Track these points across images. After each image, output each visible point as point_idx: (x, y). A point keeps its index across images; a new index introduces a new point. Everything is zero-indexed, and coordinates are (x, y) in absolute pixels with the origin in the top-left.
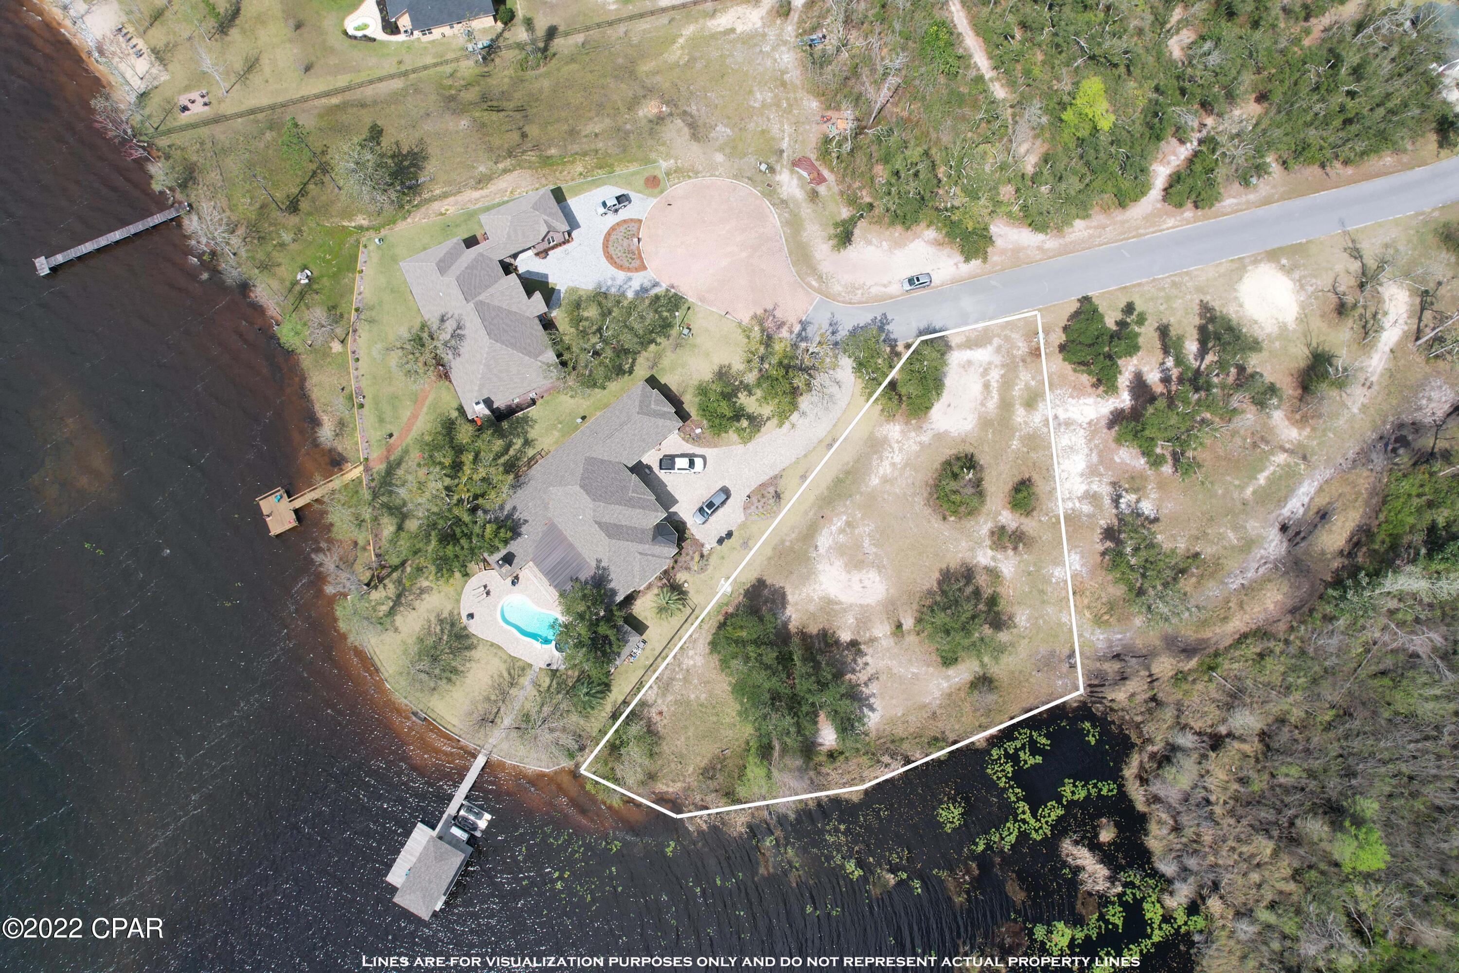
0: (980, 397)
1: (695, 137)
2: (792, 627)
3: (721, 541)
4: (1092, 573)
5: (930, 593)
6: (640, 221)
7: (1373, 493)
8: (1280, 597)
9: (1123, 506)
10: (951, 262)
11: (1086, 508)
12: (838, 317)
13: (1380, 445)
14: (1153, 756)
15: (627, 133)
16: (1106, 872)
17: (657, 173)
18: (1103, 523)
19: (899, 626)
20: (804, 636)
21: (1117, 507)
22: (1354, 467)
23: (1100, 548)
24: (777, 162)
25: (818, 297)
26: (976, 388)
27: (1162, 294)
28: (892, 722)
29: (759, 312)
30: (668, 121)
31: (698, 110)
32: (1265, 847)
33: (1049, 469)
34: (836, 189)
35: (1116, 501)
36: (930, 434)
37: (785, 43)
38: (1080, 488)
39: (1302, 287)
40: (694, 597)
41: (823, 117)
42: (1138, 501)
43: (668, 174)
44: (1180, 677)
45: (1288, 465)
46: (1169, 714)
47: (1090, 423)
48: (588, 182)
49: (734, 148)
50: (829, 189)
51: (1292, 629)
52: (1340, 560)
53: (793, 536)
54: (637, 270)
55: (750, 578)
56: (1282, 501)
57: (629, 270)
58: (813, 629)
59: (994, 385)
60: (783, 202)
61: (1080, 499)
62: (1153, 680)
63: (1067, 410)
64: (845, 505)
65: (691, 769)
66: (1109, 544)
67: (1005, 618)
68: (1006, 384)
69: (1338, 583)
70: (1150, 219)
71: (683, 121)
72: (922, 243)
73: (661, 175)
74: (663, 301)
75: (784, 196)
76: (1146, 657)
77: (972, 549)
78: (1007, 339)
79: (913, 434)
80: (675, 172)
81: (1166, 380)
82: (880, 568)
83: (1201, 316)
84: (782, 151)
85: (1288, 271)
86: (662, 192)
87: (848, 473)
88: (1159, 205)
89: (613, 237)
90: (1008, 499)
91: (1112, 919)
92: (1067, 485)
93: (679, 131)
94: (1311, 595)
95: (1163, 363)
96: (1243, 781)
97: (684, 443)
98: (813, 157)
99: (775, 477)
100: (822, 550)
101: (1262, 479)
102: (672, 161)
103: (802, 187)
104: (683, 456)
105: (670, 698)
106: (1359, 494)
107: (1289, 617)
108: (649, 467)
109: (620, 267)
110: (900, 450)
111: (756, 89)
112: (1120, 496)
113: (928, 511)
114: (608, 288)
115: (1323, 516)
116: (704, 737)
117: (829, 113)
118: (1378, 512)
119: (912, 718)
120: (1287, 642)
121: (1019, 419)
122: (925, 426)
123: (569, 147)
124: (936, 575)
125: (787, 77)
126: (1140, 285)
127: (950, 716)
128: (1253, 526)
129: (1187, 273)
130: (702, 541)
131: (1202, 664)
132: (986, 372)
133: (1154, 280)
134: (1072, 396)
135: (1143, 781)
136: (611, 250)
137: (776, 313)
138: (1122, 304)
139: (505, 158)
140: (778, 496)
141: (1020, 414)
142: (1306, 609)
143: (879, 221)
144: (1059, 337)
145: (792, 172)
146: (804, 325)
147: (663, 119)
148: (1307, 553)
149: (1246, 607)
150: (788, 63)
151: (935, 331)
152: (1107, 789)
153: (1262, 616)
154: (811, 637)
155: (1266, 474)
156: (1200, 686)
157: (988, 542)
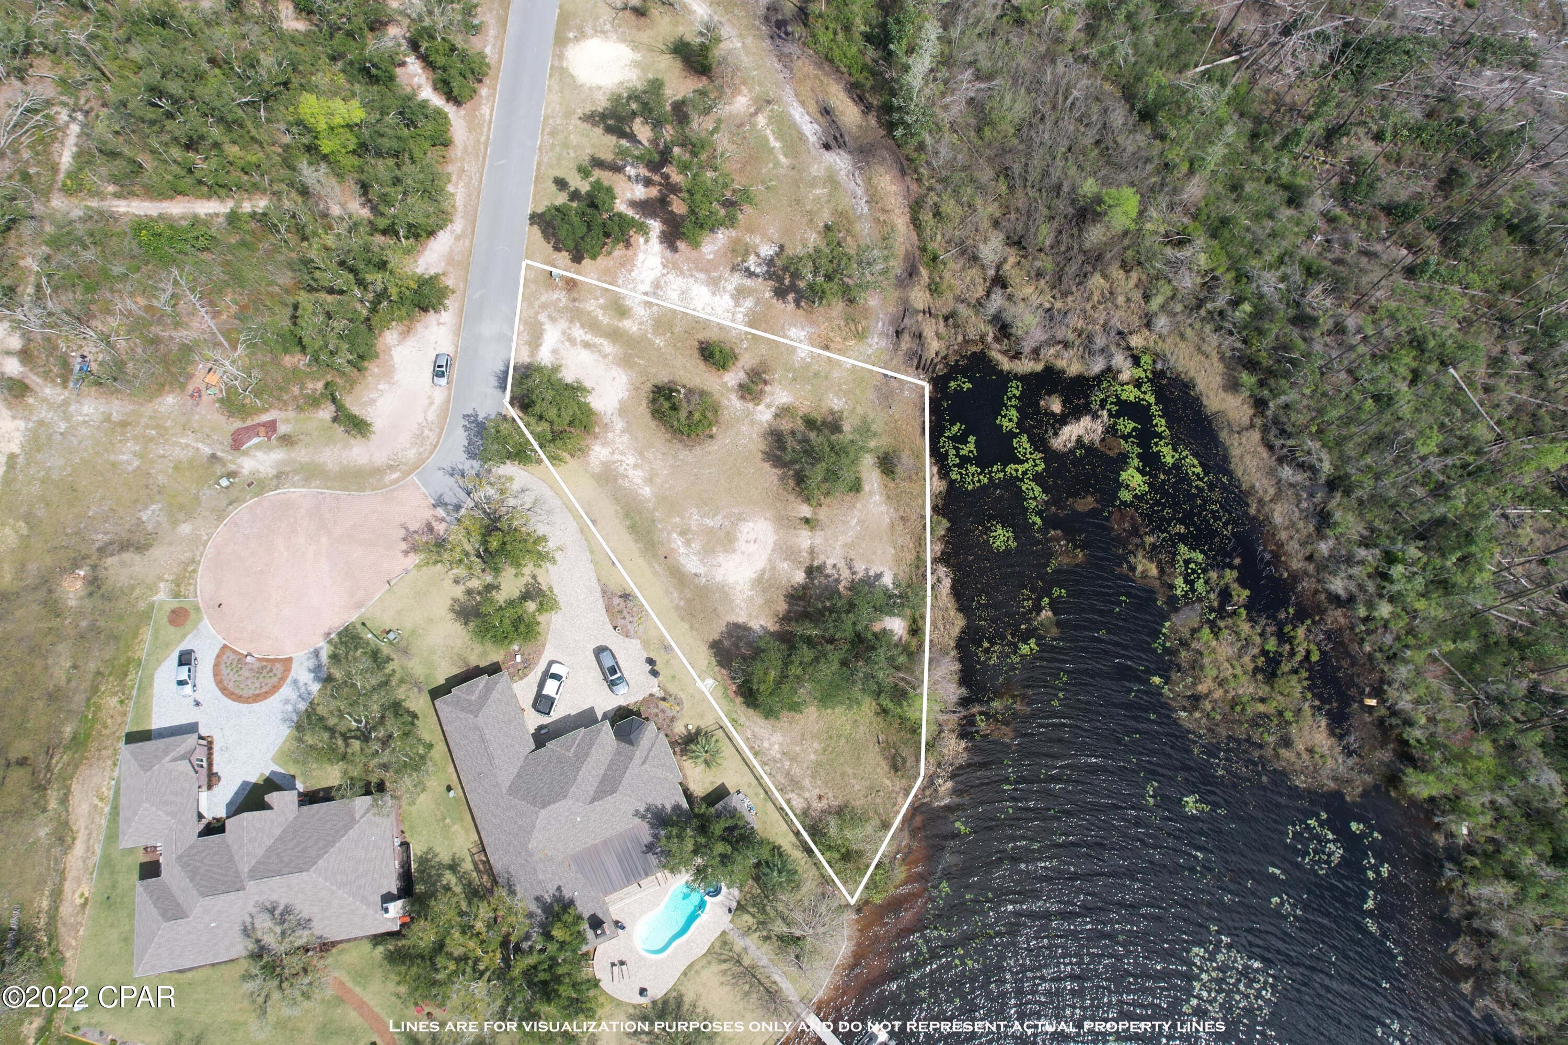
0: (596, 356)
1: (141, 548)
2: (773, 627)
3: (654, 673)
4: (813, 323)
5: (782, 479)
6: (225, 646)
7: (820, 66)
8: (888, 177)
9: (758, 270)
10: (434, 328)
11: (749, 303)
12: (447, 465)
13: (778, 41)
14: (996, 339)
15: (93, 627)
16: (1088, 418)
17: (168, 608)
18: (768, 295)
19: (807, 521)
20: (786, 619)
21: (757, 276)
22: (791, 70)
23: (791, 306)
24: (224, 465)
25: (413, 477)
26: (585, 356)
27: (558, 149)
28: (898, 561)
29: (404, 546)
30: (102, 573)
31: (106, 533)
32: (1097, 281)
33: (697, 321)
34: (291, 414)
35: (751, 274)
36: (616, 419)
37: (66, 403)
38: (725, 301)
39: (603, 32)
40: (706, 723)
41: (192, 396)
42: (758, 256)
43: (177, 595)
44: (934, 289)
45: (770, 118)
46: (963, 310)
47: (664, 266)
48: (139, 695)
49: (181, 507)
50: (287, 421)
51: (919, 180)
52: (870, 117)
53: (675, 595)
54: (287, 670)
55: (705, 656)
56: (802, 137)
57: (283, 680)
58: (782, 607)
59: (588, 337)
60: (278, 476)
61: (737, 304)
62: (928, 312)
63: (643, 282)
64: (661, 531)
65: (888, 782)
66: (791, 297)
67: (830, 418)
68: (593, 326)
69: (891, 127)
70: (473, 125)
71: (112, 555)
72: (399, 348)
73: (175, 604)
74: (341, 651)
75: (272, 472)
76: (906, 310)
77: (752, 423)
78: (544, 306)
79: (610, 435)
80: (178, 585)
81: (648, 183)
82: (741, 518)
83: (595, 124)
84: (214, 456)
85: (582, 36)
86: (198, 609)
87: (627, 515)
88: (463, 112)
89: (231, 686)
90: (713, 370)
91: (1128, 430)
92: (719, 311)
93: (123, 564)
94: (894, 153)
95: (629, 178)
96: (1039, 275)
97: (525, 680)
98: (238, 424)
99: (605, 591)
100: (701, 570)
101: (775, 144)
102: (162, 585)
103: (270, 449)
104: (541, 685)
105: (807, 782)
106: (816, 77)
107: (908, 178)
108: (541, 728)
109: (275, 689)
110: (623, 454)
111: (113, 458)
112: (747, 269)
113: (698, 450)
114: (296, 711)
115: (826, 111)
116: (858, 758)
117: (190, 388)
118: (838, 70)
119: (900, 541)
120: (930, 189)
121: (635, 328)
122: (606, 419)
123: (74, 706)
124: (767, 466)
125: (115, 417)
126: (539, 164)
127: (908, 505)
128: (816, 170)
129: (547, 118)
130: (646, 695)
131: (927, 265)
132: (572, 341)
133: (540, 149)
134: (630, 271)
135: (1017, 356)
136: (246, 693)
137: (412, 529)
138: (553, 188)
139: (45, 796)
140: (626, 596)
141: (628, 325)
142: (905, 163)
143: (353, 383)
144: (564, 257)
145: (246, 453)
146: (440, 503)
147: (96, 579)
148: (856, 139)
149: (889, 207)
150: (96, 409)
151: (506, 373)
152: (1015, 390)
153: (900, 199)
154: (789, 612)
155: (771, 139)
156: (947, 275)
157: (750, 405)
